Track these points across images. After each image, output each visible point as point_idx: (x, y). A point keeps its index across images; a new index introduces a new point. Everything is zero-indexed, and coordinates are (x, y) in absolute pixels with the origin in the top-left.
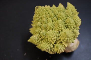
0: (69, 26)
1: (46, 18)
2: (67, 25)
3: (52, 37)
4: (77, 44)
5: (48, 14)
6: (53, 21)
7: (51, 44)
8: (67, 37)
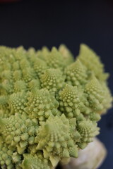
0: (68, 110)
1: (11, 81)
2: (61, 104)
3: (16, 135)
4: (98, 159)
5: (20, 69)
6: (28, 89)
7: (14, 152)
8: (52, 140)
